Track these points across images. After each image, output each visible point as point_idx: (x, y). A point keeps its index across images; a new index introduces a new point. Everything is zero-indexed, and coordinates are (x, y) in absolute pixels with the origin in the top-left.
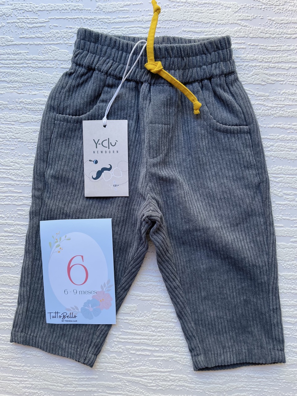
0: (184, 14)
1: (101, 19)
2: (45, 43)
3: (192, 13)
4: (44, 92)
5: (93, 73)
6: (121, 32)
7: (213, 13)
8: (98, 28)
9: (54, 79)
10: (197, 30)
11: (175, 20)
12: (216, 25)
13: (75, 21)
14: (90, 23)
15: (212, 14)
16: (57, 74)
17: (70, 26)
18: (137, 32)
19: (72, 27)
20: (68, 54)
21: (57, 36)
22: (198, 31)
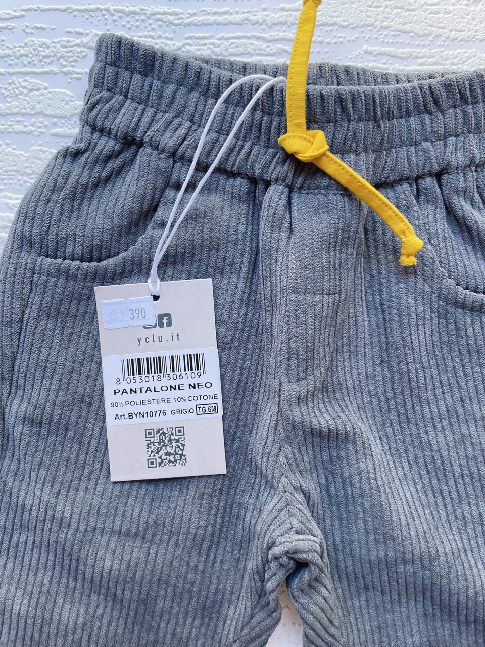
0: (367, 11)
1: (159, 13)
2: (11, 71)
3: (388, 9)
4: (5, 197)
5: (137, 151)
6: (209, 48)
7: (438, 13)
8: (150, 37)
9: (33, 163)
10: (400, 50)
11: (345, 24)
12: (444, 41)
13: (92, 16)
14: (128, 22)
15: (436, 14)
16: (41, 150)
17: (78, 30)
18: (249, 49)
19: (82, 30)
20: (72, 101)
21: (44, 53)
22: (403, 53)
